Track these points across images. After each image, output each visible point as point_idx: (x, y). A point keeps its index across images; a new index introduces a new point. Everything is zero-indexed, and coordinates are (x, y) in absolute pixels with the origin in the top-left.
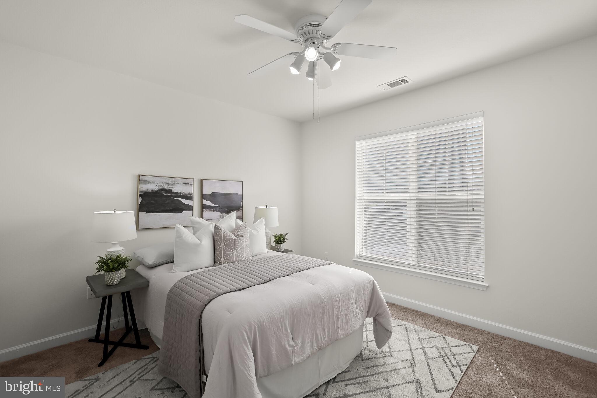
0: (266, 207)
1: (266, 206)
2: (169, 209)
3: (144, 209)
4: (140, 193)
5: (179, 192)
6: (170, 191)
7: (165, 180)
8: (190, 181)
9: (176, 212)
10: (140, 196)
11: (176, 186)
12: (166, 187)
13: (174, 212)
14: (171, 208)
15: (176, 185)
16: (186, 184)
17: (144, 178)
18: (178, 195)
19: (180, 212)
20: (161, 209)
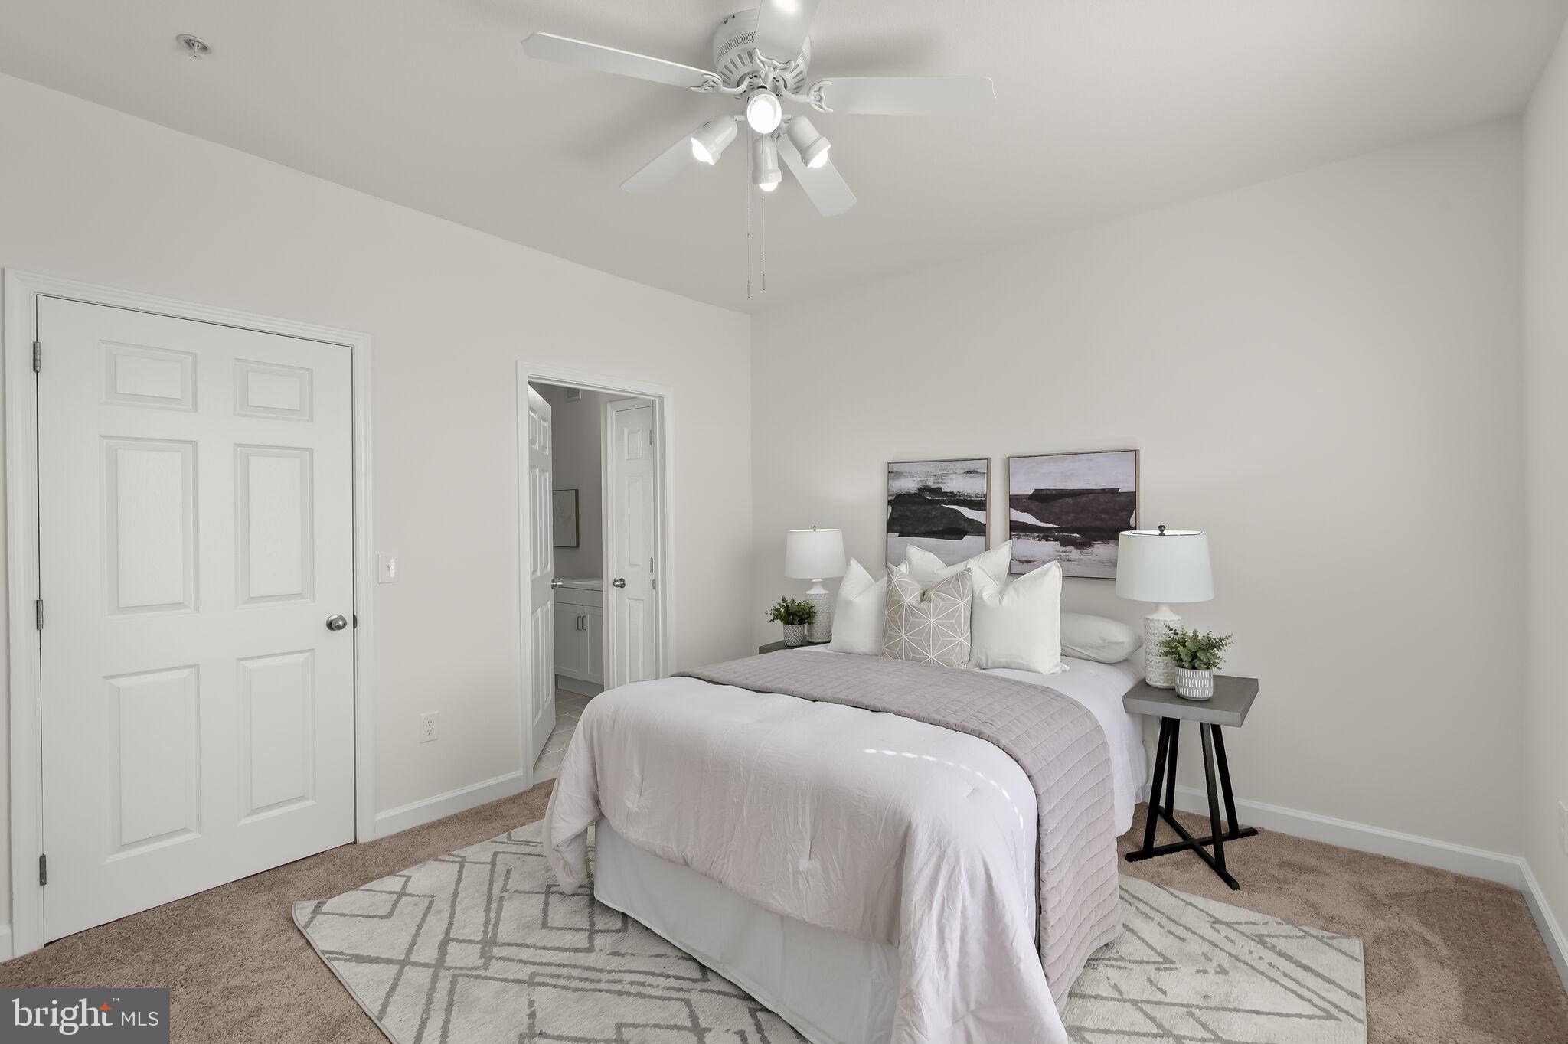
0: (1162, 531)
1: (1162, 529)
2: (936, 529)
3: (896, 528)
4: (891, 498)
5: (955, 491)
6: (937, 491)
7: (930, 468)
8: (981, 466)
9: (950, 536)
10: (890, 502)
11: (951, 479)
12: (931, 483)
13: (946, 536)
14: (941, 529)
15: (951, 476)
16: (971, 472)
17: (895, 468)
18: (955, 498)
19: (957, 536)
20: (923, 529)
